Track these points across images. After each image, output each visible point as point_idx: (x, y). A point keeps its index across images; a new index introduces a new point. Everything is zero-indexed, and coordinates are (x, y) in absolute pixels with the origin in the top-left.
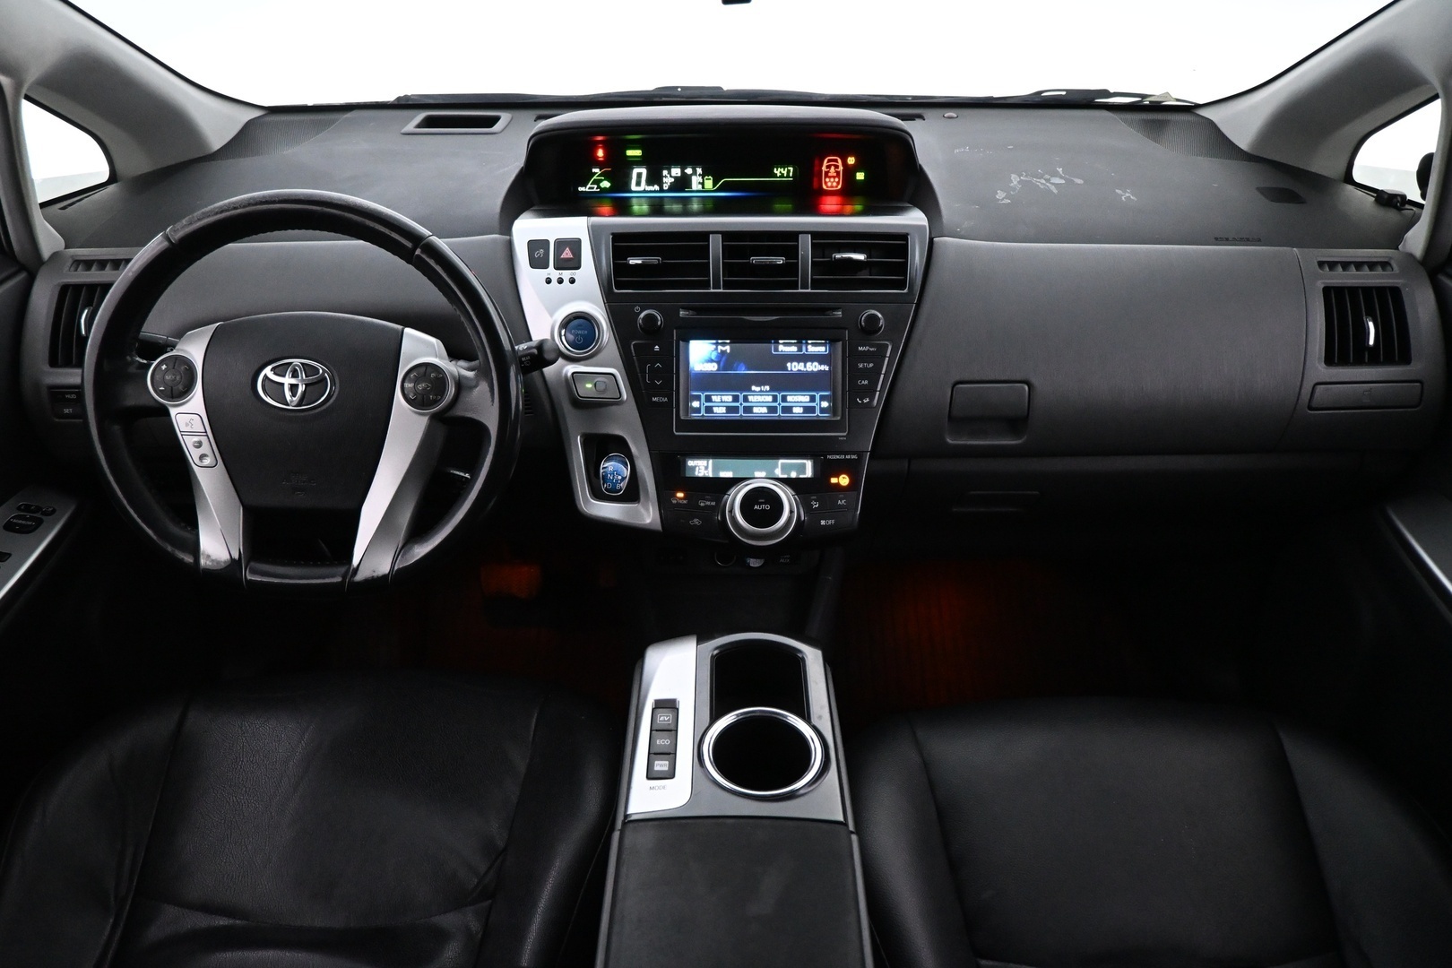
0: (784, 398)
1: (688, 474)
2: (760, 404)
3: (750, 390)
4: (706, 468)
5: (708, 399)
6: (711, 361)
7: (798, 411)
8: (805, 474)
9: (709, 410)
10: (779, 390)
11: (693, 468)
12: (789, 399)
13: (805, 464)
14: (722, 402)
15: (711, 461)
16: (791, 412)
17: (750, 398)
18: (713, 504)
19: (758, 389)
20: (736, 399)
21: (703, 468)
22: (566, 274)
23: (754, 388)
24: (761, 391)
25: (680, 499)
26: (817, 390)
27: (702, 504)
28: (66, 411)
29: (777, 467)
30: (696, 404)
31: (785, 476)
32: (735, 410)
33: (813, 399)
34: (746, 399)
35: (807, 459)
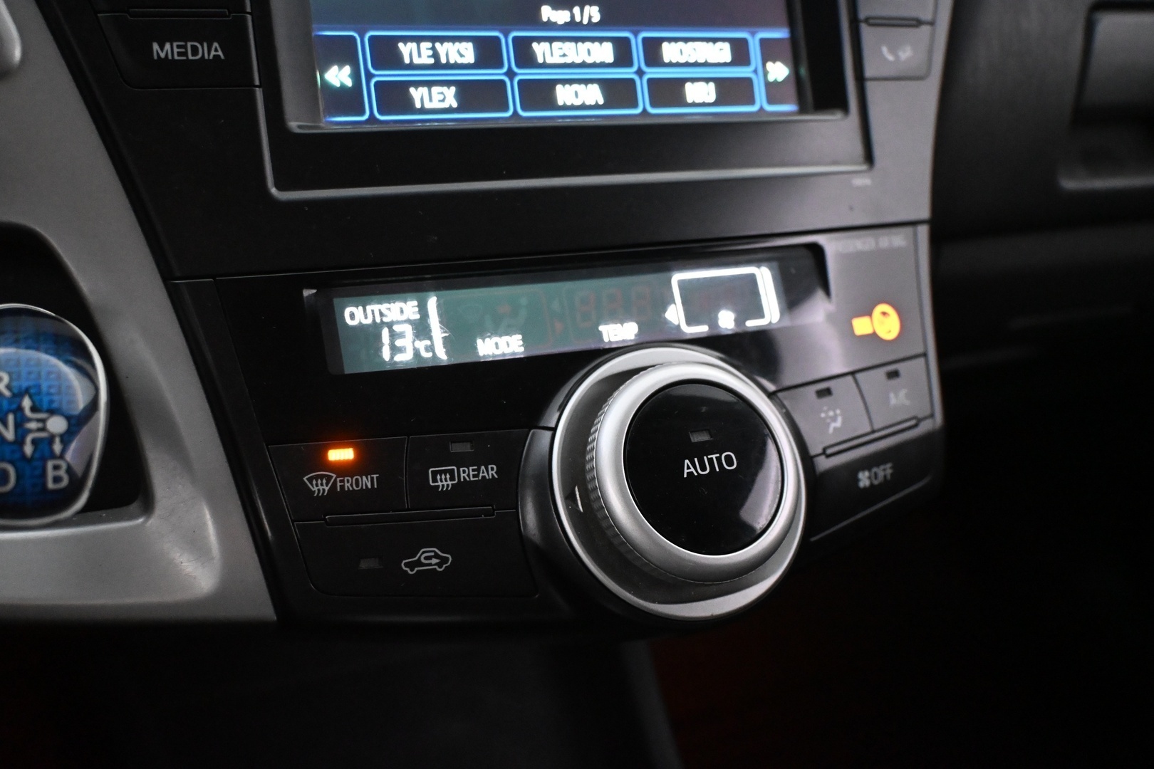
0: (653, 53)
1: (354, 364)
2: (579, 73)
3: (535, 22)
4: (421, 329)
5: (386, 54)
7: (700, 93)
8: (761, 315)
9: (395, 96)
10: (636, 22)
11: (370, 334)
12: (670, 52)
13: (752, 279)
14: (437, 65)
15: (432, 302)
16: (680, 100)
17: (540, 50)
18: (490, 472)
19: (561, 17)
20: (488, 54)
21: (408, 330)
23: (547, 13)
24: (572, 25)
25: (343, 469)
26: (752, 22)
27: (444, 483)
30: (338, 76)
31: (702, 330)
32: (490, 94)
33: (740, 54)
34: (525, 56)
35: (758, 262)
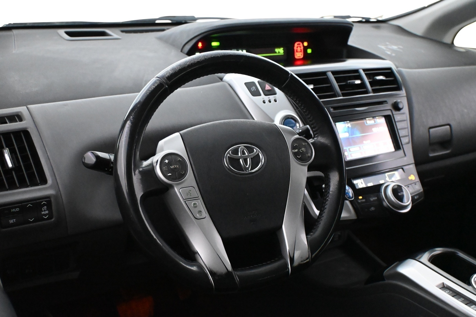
3: (363, 143)
4: (362, 183)
5: (349, 150)
6: (346, 132)
8: (397, 178)
13: (395, 174)
15: (362, 180)
18: (376, 198)
22: (272, 97)
25: (361, 199)
28: (11, 221)
29: (386, 177)
30: (346, 154)
31: (391, 180)
